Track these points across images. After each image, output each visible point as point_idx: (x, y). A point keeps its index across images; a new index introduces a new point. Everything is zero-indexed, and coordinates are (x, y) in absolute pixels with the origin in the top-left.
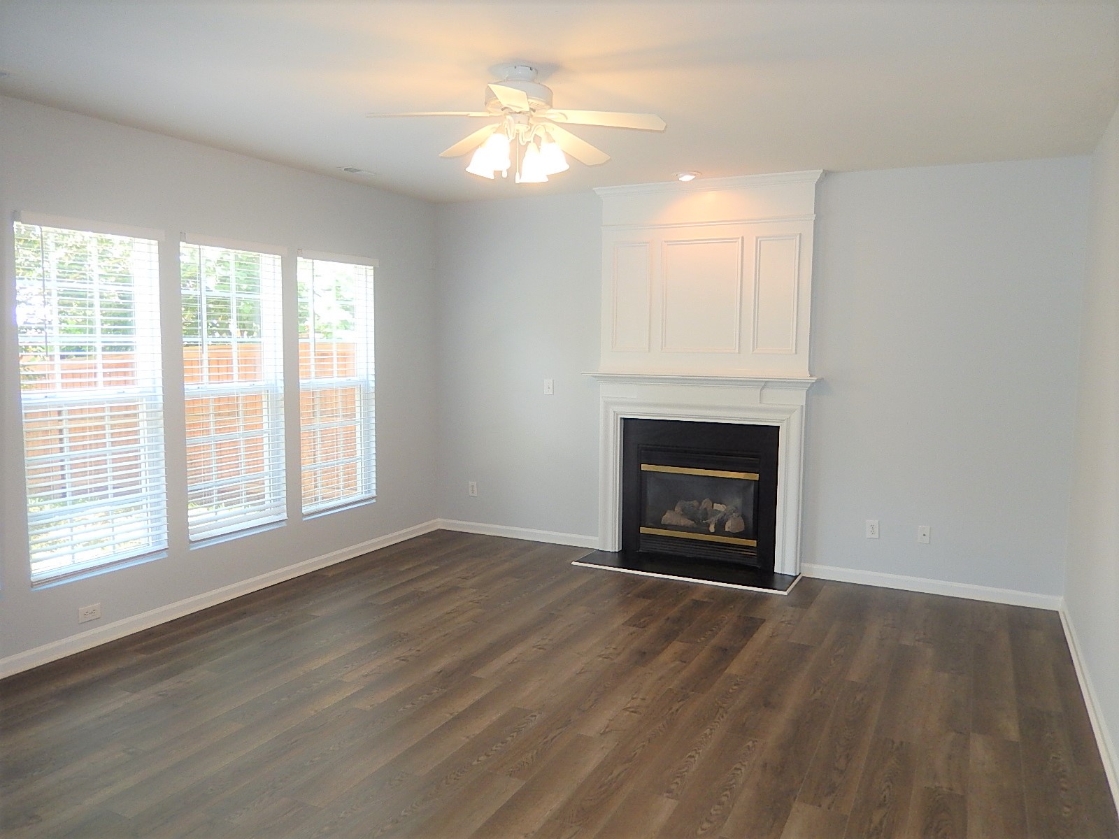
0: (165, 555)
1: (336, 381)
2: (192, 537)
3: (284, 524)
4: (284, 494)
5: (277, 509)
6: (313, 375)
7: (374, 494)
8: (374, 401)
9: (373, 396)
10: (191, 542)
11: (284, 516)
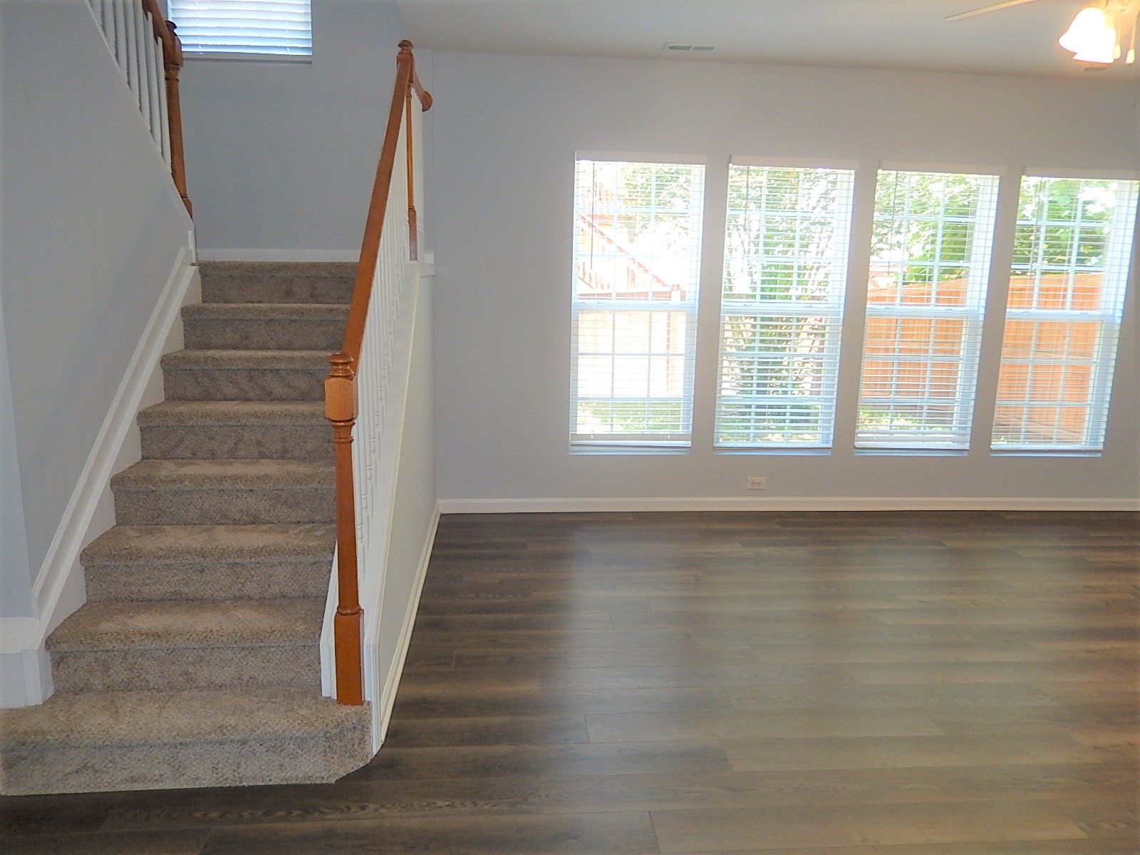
0: (829, 453)
1: (1067, 312)
2: (857, 444)
3: (966, 454)
4: (970, 424)
5: (961, 438)
6: (1035, 304)
7: (1100, 447)
8: (1117, 341)
9: (1117, 335)
10: (855, 448)
11: (967, 446)
